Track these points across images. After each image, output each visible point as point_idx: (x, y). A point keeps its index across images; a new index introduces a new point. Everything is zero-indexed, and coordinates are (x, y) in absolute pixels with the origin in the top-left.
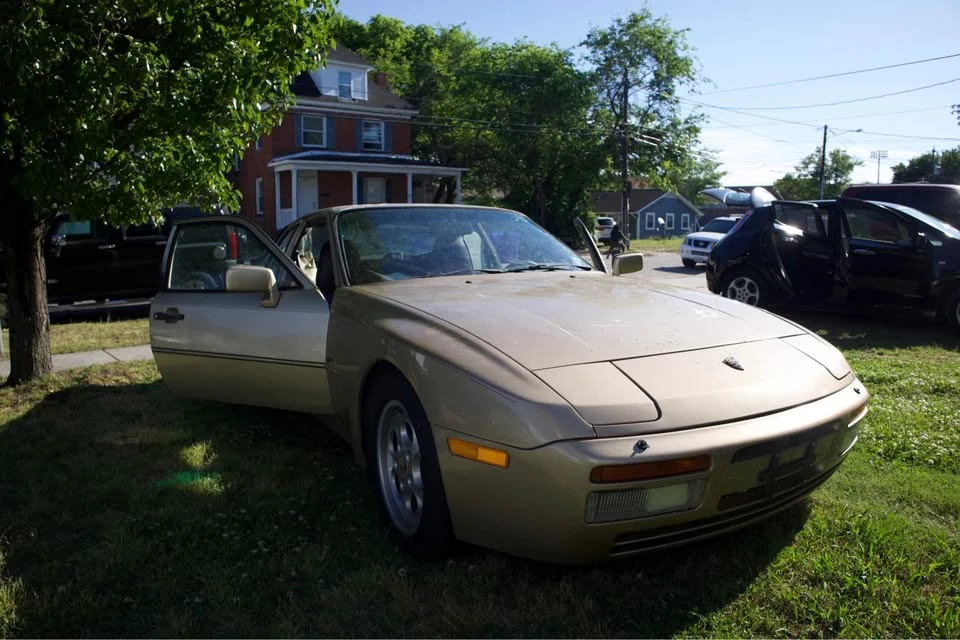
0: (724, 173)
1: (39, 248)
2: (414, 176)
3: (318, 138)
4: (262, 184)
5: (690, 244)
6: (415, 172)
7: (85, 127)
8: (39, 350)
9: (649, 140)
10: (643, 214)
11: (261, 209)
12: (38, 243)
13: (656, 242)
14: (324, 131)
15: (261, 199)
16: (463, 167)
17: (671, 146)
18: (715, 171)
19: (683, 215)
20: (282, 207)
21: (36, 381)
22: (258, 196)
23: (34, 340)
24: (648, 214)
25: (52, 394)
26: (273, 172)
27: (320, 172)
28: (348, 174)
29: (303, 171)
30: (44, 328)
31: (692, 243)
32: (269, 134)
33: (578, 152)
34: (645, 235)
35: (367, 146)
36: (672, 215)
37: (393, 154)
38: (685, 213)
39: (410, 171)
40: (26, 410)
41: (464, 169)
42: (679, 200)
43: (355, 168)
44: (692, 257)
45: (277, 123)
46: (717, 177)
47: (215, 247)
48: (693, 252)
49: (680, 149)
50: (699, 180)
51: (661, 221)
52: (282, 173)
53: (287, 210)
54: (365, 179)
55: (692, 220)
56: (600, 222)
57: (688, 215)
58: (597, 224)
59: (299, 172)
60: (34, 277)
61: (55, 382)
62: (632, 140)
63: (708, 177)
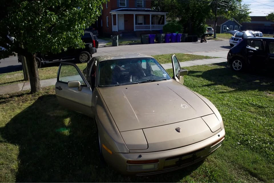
0: (251, 12)
1: (35, 60)
2: (152, 15)
3: (124, 4)
4: (108, 18)
5: (232, 39)
6: (152, 14)
7: (39, 34)
8: (37, 85)
9: (225, 4)
10: (223, 26)
11: (108, 25)
12: (35, 58)
13: (226, 35)
14: (126, 2)
15: (108, 22)
16: (167, 12)
17: (232, 6)
18: (248, 12)
19: (236, 26)
20: (114, 25)
21: (37, 93)
22: (107, 21)
23: (36, 83)
24: (224, 26)
25: (40, 97)
26: (111, 14)
27: (124, 15)
28: (133, 15)
29: (120, 14)
30: (38, 80)
31: (233, 39)
32: (94, 23)
33: (202, 8)
34: (223, 32)
35: (138, 6)
36: (232, 26)
37: (146, 8)
38: (236, 25)
39: (151, 13)
40: (33, 102)
41: (167, 13)
42: (234, 21)
43: (134, 13)
44: (233, 43)
45: (96, 20)
46: (248, 13)
47: (89, 44)
48: (233, 42)
49: (234, 7)
50: (242, 14)
51: (228, 28)
52: (113, 15)
53: (115, 26)
54: (138, 16)
55: (238, 28)
56: (208, 29)
57: (237, 26)
58: (207, 29)
59: (118, 15)
60: (35, 67)
61: (41, 93)
62: (219, 4)
63: (245, 13)
